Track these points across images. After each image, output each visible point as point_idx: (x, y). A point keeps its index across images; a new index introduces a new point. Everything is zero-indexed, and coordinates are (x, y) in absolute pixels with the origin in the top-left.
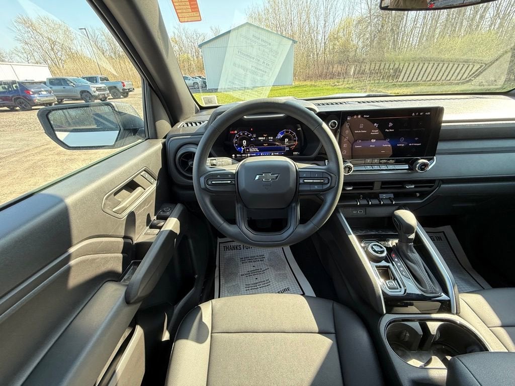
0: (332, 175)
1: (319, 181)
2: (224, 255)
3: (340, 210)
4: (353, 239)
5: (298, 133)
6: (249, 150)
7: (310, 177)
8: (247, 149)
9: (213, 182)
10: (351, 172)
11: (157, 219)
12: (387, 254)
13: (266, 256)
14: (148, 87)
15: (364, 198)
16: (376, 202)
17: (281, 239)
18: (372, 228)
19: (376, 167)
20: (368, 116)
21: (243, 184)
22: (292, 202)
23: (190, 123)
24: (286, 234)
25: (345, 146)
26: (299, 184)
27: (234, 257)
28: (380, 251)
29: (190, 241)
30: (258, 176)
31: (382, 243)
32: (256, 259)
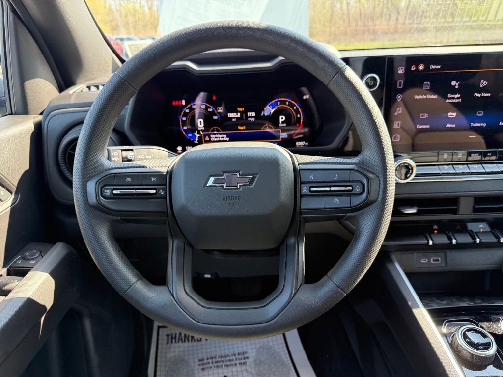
0: (370, 175)
1: (343, 189)
2: (166, 353)
3: (394, 257)
4: (424, 316)
5: (304, 104)
6: (210, 138)
7: (324, 182)
8: (205, 135)
9: (115, 192)
10: (413, 176)
11: (9, 274)
12: (498, 351)
13: (252, 355)
14: (11, 15)
15: (441, 231)
16: (465, 239)
17: (264, 319)
18: (461, 294)
19: (460, 169)
20: (438, 67)
21: (181, 195)
22: (286, 236)
23: (95, 86)
24: (274, 307)
25: (396, 125)
26: (302, 196)
27: (186, 357)
28: (482, 344)
29: (88, 324)
30: (212, 179)
31: (485, 324)
32: (230, 360)
